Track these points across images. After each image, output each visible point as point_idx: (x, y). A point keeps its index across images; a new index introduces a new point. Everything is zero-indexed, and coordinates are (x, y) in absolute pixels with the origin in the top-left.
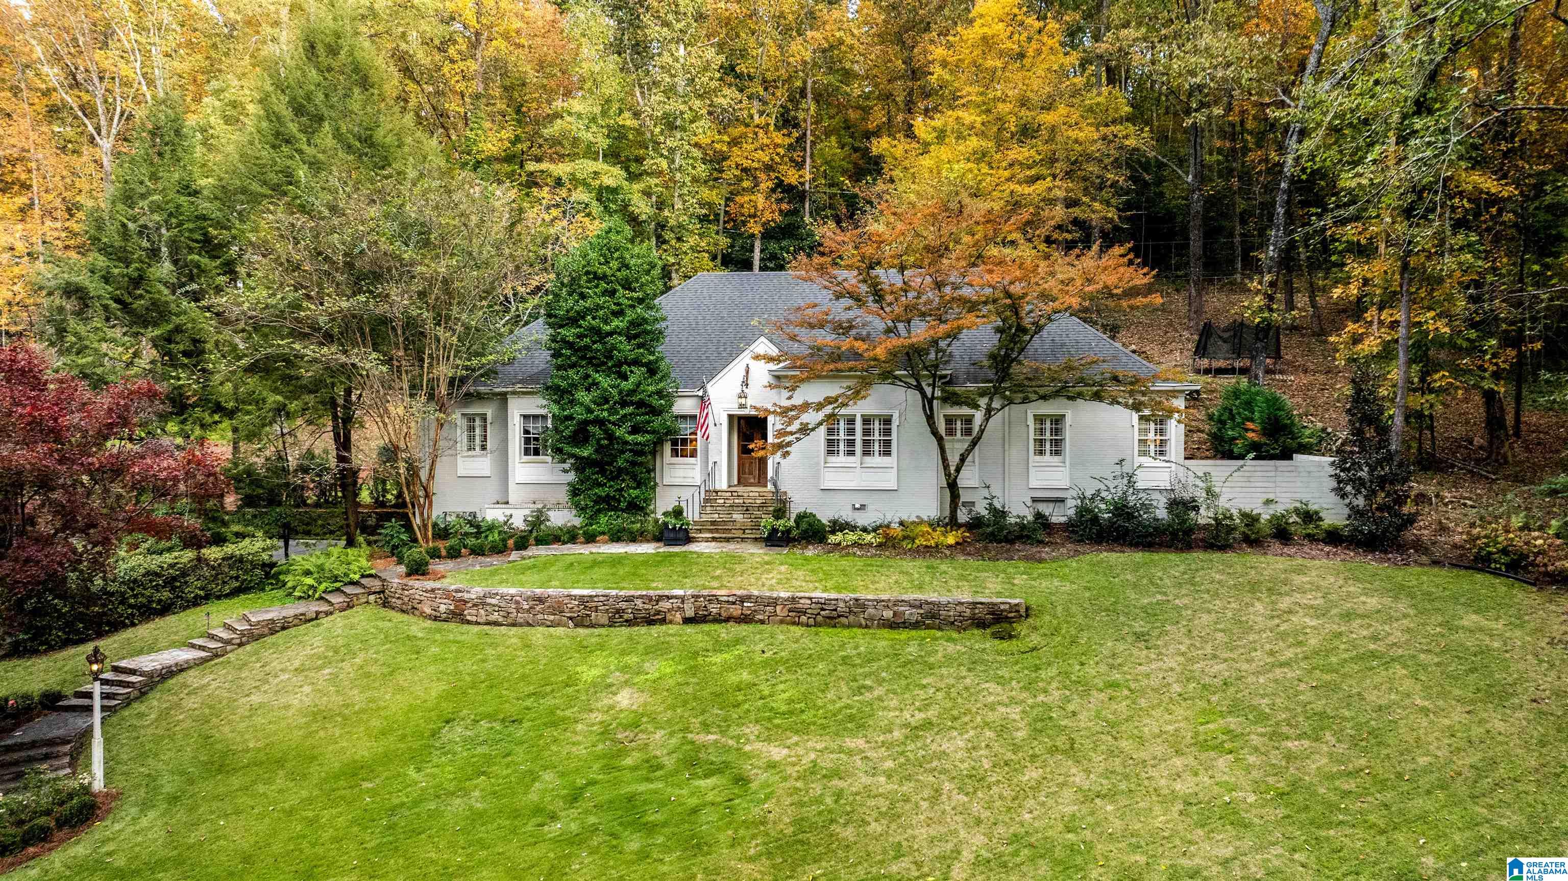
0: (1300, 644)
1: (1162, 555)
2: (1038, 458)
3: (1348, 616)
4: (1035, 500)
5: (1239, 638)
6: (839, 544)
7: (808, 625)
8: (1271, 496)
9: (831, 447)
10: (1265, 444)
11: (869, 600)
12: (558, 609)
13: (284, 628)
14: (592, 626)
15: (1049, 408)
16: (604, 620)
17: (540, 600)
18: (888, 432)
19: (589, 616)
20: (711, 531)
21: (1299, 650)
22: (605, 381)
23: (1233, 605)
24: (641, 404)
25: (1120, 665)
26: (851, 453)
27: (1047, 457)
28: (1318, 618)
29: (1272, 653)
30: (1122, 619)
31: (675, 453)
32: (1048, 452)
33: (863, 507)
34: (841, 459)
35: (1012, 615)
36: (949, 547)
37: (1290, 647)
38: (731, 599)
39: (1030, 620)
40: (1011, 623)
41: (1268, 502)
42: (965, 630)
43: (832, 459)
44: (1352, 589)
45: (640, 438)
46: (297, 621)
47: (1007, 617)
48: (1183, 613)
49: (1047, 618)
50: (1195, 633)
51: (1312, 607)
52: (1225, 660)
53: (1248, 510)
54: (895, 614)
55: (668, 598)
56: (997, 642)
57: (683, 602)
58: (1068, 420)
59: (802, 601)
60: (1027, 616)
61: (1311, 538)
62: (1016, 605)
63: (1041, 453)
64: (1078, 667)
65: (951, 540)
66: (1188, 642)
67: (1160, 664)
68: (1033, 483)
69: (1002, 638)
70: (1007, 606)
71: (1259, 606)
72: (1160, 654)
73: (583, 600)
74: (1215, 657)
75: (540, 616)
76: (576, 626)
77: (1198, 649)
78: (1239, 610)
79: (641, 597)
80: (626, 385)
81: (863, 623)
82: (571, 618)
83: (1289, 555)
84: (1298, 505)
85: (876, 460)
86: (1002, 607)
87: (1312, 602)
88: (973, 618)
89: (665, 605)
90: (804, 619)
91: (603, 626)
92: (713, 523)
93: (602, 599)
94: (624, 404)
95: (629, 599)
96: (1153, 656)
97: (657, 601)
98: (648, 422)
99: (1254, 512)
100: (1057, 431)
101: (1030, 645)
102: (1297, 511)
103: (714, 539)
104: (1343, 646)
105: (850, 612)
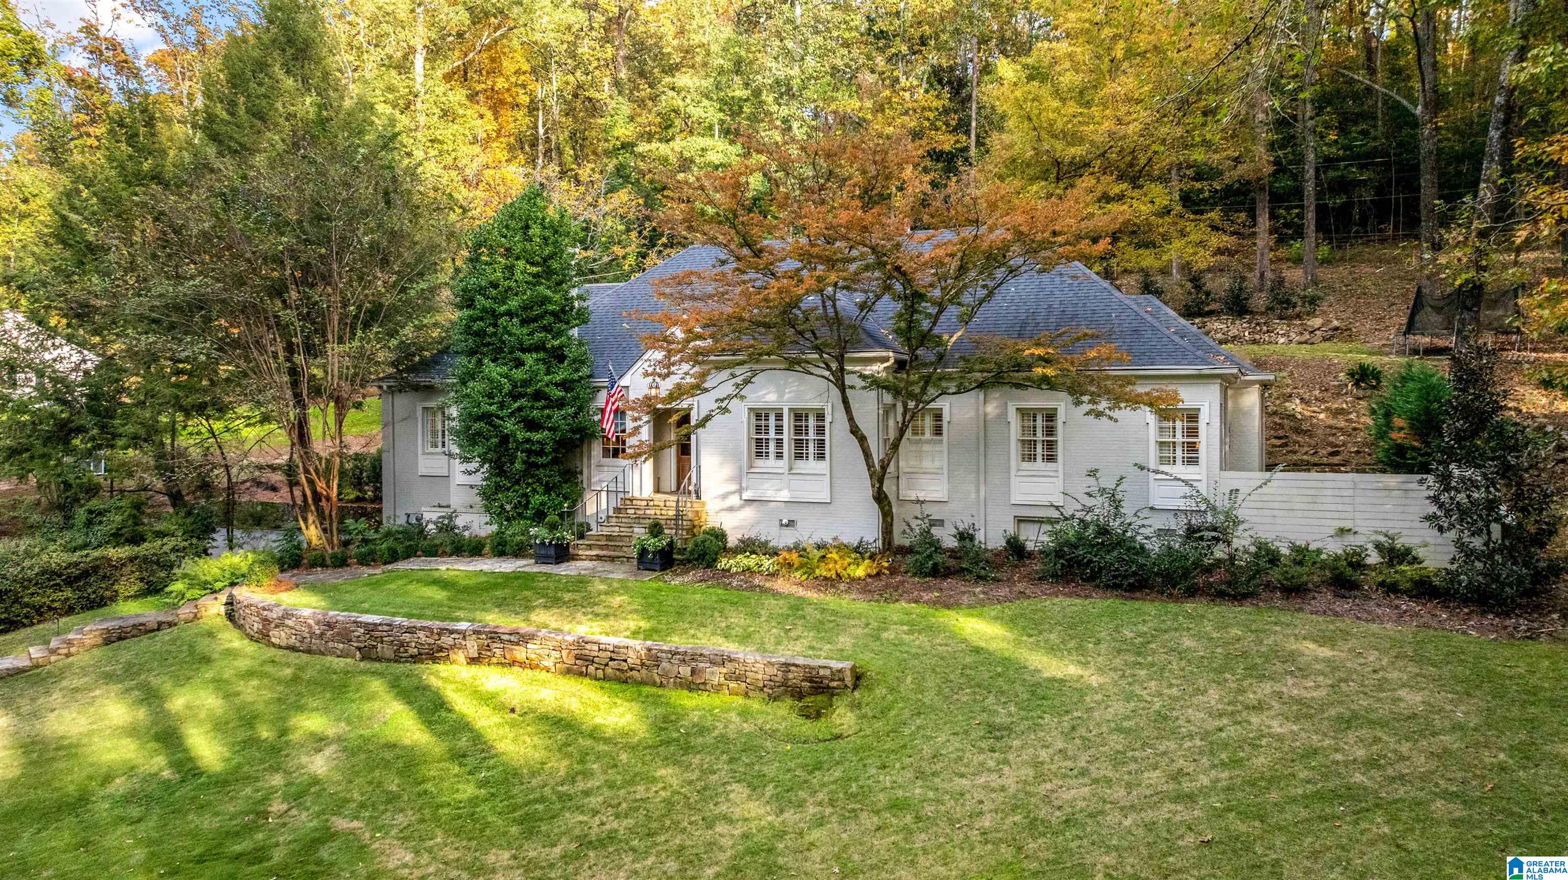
0: (1236, 763)
1: (1137, 604)
2: (1025, 465)
3: (1347, 722)
4: (1020, 520)
5: (1144, 745)
6: (729, 570)
7: (597, 679)
8: (1347, 525)
9: (760, 448)
10: (1414, 448)
11: (662, 651)
12: (345, 636)
13: (120, 639)
14: (379, 659)
15: (1037, 400)
16: (389, 653)
17: (330, 625)
18: (820, 430)
19: (375, 647)
20: (601, 547)
21: (1225, 775)
22: (493, 370)
23: (1174, 691)
24: (538, 395)
25: (934, 774)
26: (779, 456)
27: (1040, 464)
28: (1297, 720)
29: (1177, 776)
30: (991, 699)
31: (606, 453)
32: (1039, 458)
33: (791, 523)
34: (770, 463)
35: (834, 684)
36: (853, 580)
37: (1214, 766)
38: (512, 638)
39: (857, 694)
40: (833, 695)
41: (1342, 532)
42: (775, 700)
43: (760, 463)
44: (1394, 675)
45: (537, 436)
46: (135, 632)
47: (828, 687)
48: (1088, 699)
49: (880, 691)
50: (1082, 731)
51: (1299, 701)
52: (1095, 781)
53: (1301, 543)
54: (693, 672)
55: (452, 632)
56: (801, 720)
57: (464, 638)
58: (1061, 417)
59: (588, 646)
60: (855, 687)
61: (1391, 589)
62: (840, 671)
63: (1032, 458)
64: (873, 771)
65: (860, 572)
66: (1060, 745)
67: (994, 776)
68: (1016, 498)
69: (808, 717)
70: (827, 672)
71: (1214, 694)
72: (1006, 762)
73: (370, 628)
74: (1083, 773)
75: (330, 644)
76: (363, 659)
77: (1066, 758)
78: (1175, 699)
79: (423, 628)
80: (519, 374)
81: (658, 680)
82: (359, 649)
83: (1336, 614)
84: (1382, 539)
85: (811, 465)
86: (822, 672)
87: (1305, 694)
88: (784, 684)
89: (447, 640)
90: (591, 669)
91: (389, 660)
92: (609, 537)
93: (386, 628)
94: (515, 397)
95: (411, 630)
96: (991, 764)
97: (439, 634)
98: (549, 417)
99: (1312, 547)
100: (1050, 430)
101: (836, 731)
102: (1378, 546)
103: (599, 558)
104: (1304, 774)
105: (643, 664)
